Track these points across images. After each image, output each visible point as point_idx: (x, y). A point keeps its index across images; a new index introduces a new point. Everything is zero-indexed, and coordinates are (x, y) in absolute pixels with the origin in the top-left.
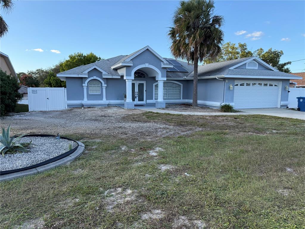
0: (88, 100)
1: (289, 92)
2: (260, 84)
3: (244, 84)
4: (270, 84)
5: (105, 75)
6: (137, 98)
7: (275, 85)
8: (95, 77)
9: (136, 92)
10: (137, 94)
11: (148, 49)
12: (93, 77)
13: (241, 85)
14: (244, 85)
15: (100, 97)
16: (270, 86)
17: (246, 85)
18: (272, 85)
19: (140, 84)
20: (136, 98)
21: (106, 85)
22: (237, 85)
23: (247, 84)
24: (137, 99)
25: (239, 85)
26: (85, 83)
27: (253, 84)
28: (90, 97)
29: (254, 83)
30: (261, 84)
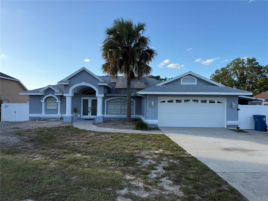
0: (45, 114)
1: (238, 110)
2: (195, 100)
3: (173, 100)
4: (210, 101)
5: (57, 93)
6: (91, 112)
7: (218, 102)
8: (50, 95)
9: (89, 107)
10: (90, 109)
11: (84, 70)
12: (49, 95)
13: (168, 102)
14: (173, 102)
15: (55, 111)
16: (210, 102)
17: (176, 102)
18: (214, 102)
19: (93, 100)
20: (89, 112)
21: (60, 101)
22: (164, 102)
23: (176, 100)
24: (90, 114)
25: (166, 102)
26: (42, 100)
27: (185, 100)
28: (47, 111)
29: (187, 99)
30: (198, 101)
